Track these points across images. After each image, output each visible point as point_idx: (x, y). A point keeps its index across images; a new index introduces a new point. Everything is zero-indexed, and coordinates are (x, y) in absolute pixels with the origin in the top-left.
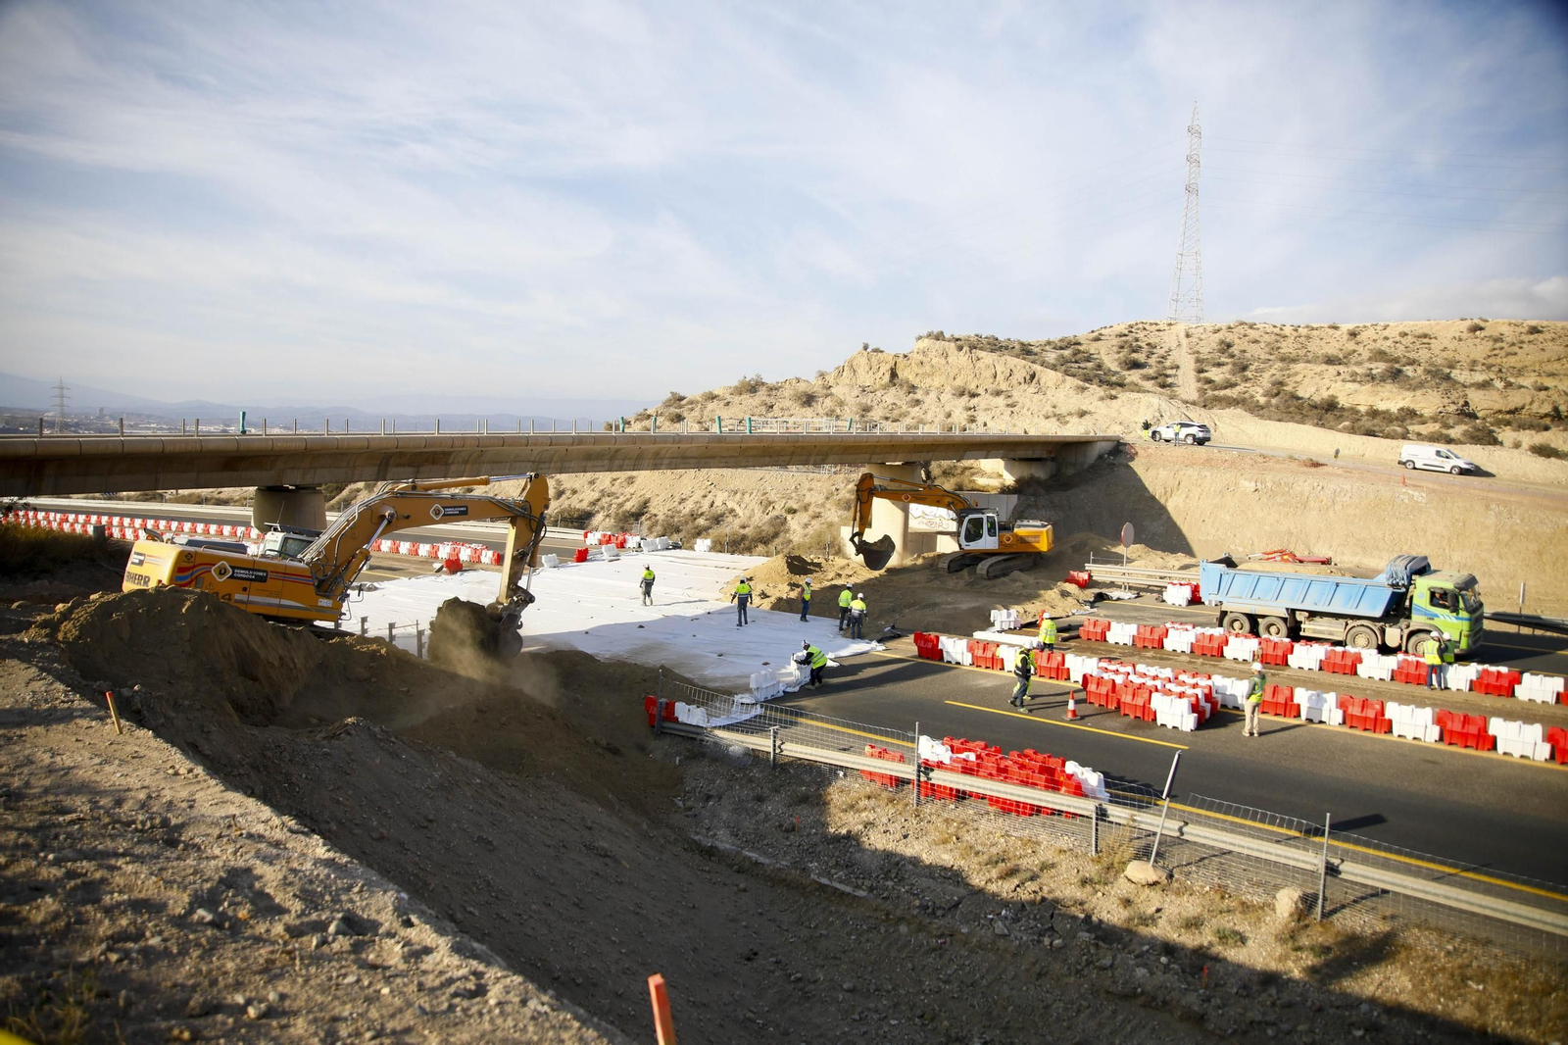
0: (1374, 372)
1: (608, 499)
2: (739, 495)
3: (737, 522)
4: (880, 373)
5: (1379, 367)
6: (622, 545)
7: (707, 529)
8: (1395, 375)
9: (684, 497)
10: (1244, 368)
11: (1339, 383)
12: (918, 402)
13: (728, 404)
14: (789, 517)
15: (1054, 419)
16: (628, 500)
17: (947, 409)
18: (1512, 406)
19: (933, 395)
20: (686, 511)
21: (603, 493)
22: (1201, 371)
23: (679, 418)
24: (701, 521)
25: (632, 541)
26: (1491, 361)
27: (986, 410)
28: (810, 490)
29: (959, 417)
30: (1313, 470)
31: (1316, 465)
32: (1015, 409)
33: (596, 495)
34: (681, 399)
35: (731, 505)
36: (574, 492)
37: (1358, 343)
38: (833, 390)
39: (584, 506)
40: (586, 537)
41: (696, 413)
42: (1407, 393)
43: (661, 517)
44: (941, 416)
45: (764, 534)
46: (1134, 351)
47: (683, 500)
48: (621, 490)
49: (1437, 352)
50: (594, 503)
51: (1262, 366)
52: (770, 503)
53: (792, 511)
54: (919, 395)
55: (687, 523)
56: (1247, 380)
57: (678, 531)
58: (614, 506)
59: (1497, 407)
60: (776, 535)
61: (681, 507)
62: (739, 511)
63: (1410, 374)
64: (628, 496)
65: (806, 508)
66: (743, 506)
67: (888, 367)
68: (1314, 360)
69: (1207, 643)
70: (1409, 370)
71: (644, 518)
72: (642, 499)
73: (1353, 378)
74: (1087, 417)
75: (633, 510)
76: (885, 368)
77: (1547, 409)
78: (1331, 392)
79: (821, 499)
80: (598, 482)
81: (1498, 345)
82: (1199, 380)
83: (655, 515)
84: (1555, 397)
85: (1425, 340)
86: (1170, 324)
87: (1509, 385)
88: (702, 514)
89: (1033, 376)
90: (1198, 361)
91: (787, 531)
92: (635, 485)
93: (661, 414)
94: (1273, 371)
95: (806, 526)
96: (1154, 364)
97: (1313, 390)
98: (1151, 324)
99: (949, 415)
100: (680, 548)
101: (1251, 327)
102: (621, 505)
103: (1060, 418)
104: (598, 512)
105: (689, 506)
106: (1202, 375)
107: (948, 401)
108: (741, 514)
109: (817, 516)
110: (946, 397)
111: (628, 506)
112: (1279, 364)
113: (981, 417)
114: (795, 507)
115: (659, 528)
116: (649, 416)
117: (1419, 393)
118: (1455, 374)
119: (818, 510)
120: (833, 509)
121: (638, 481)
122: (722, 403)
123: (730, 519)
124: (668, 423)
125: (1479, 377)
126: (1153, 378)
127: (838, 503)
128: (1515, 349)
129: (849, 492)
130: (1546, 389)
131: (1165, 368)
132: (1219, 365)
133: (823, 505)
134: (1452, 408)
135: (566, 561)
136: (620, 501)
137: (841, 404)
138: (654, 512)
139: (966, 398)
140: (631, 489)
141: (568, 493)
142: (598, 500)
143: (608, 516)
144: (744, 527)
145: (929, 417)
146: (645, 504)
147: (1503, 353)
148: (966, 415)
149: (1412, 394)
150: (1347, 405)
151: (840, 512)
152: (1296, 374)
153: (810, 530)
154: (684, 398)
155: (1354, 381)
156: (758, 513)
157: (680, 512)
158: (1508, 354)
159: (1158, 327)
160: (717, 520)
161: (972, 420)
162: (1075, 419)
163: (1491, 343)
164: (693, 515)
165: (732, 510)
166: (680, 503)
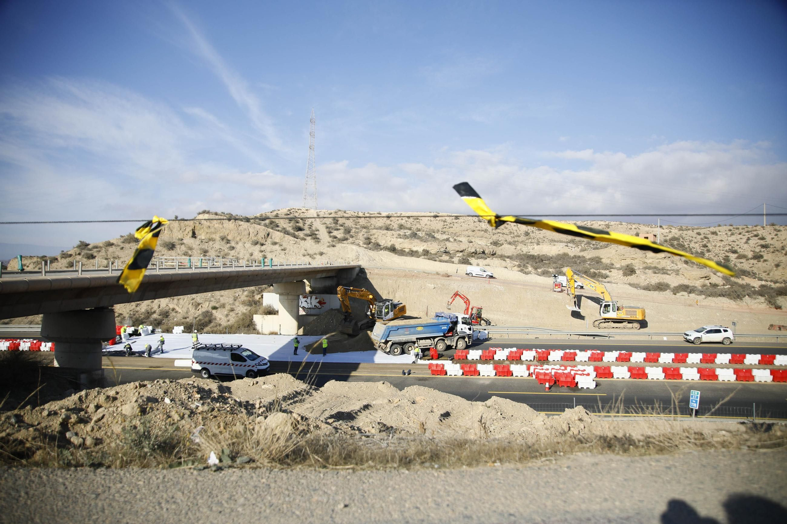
0: (407, 234)
4: (187, 232)
5: (408, 232)
8: (414, 235)
10: (349, 232)
11: (395, 239)
12: (233, 248)
13: (122, 248)
14: (214, 311)
15: (308, 257)
17: (250, 252)
18: (461, 250)
19: (240, 244)
20: (143, 310)
22: (330, 232)
23: (92, 257)
24: (155, 316)
26: (444, 230)
27: (271, 252)
28: (222, 296)
29: (258, 256)
30: (448, 278)
31: (449, 276)
32: (286, 251)
34: (87, 245)
35: (171, 306)
37: (391, 221)
38: (185, 241)
41: (103, 253)
42: (424, 243)
44: (247, 256)
45: (203, 321)
46: (297, 223)
49: (423, 226)
51: (357, 230)
52: (199, 304)
53: (215, 308)
54: (233, 244)
56: (352, 237)
59: (457, 249)
60: (210, 322)
61: (138, 309)
62: (177, 309)
63: (420, 235)
65: (223, 306)
67: (191, 228)
68: (380, 228)
69: (514, 355)
70: (420, 234)
73: (399, 236)
74: (324, 255)
76: (189, 229)
77: (473, 250)
78: (392, 243)
79: (231, 300)
81: (445, 223)
82: (330, 237)
83: (121, 314)
84: (475, 245)
85: (418, 221)
86: (307, 210)
87: (455, 240)
88: (155, 312)
89: (268, 235)
90: (327, 228)
91: (215, 319)
93: (79, 254)
94: (362, 233)
95: (227, 315)
96: (308, 229)
97: (384, 242)
98: (298, 210)
99: (251, 255)
101: (345, 212)
103: (311, 256)
106: (332, 234)
107: (250, 248)
108: (180, 310)
109: (232, 310)
110: (248, 245)
112: (364, 230)
113: (269, 256)
114: (217, 305)
116: (71, 255)
117: (429, 243)
118: (436, 235)
119: (232, 307)
120: (241, 306)
122: (119, 248)
124: (85, 260)
125: (445, 237)
126: (310, 236)
127: (244, 303)
128: (452, 225)
129: (247, 296)
130: (472, 242)
131: (314, 231)
132: (337, 230)
133: (234, 304)
134: (442, 250)
137: (191, 249)
138: (120, 312)
139: (258, 246)
144: (186, 318)
145: (241, 256)
147: (448, 227)
148: (261, 254)
149: (426, 244)
150: (399, 249)
151: (246, 308)
152: (374, 234)
153: (230, 317)
154: (88, 245)
155: (401, 238)
156: (192, 310)
158: (450, 227)
159: (302, 211)
161: (265, 257)
162: (318, 257)
163: (442, 223)
164: (148, 313)
165: (173, 309)
166: (137, 306)
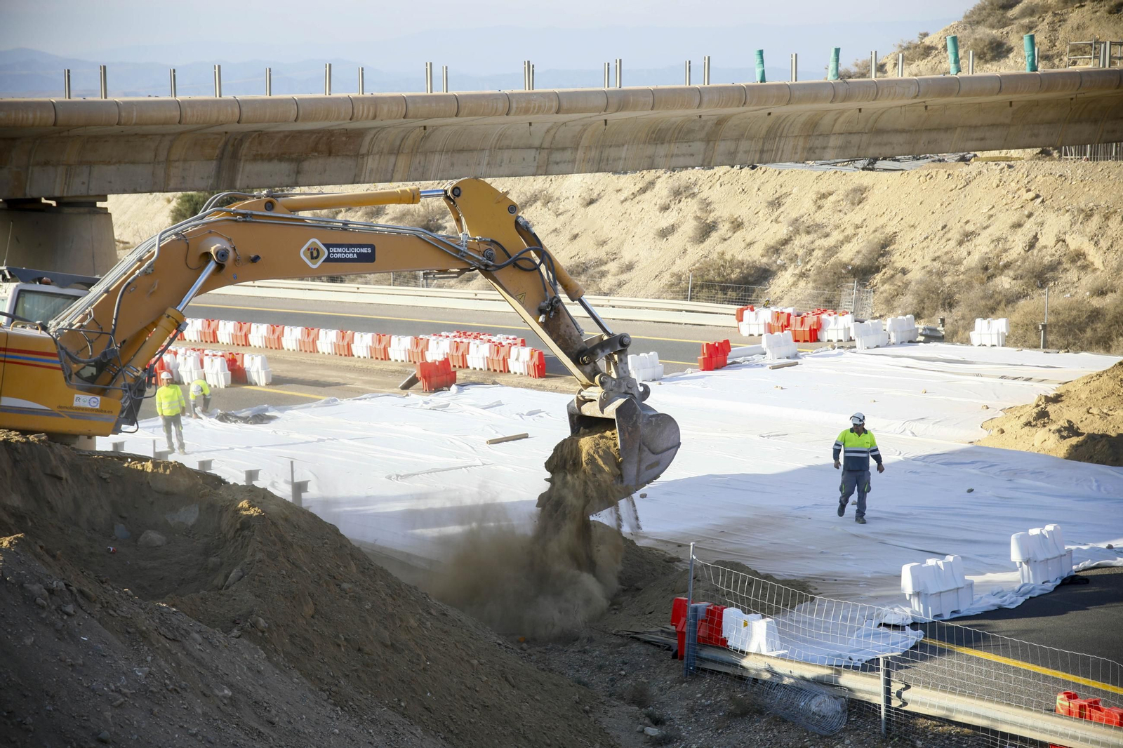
1: (805, 239)
2: (1096, 220)
3: (1088, 280)
6: (814, 336)
7: (1011, 300)
9: (970, 228)
16: (848, 239)
20: (973, 260)
21: (798, 227)
24: (1005, 282)
25: (836, 326)
33: (782, 231)
35: (1076, 242)
36: (737, 225)
39: (756, 255)
40: (740, 319)
43: (916, 275)
47: (967, 236)
48: (836, 218)
50: (775, 250)
55: (970, 285)
57: (949, 303)
58: (818, 253)
61: (963, 251)
62: (1095, 257)
64: (850, 231)
66: (1104, 244)
71: (878, 277)
72: (879, 237)
75: (857, 262)
80: (788, 201)
83: (904, 272)
88: (1007, 266)
92: (866, 206)
93: (958, 43)
100: (941, 339)
102: (832, 251)
104: (783, 267)
105: (981, 248)
108: (1098, 263)
111: (849, 254)
115: (908, 299)
121: (873, 198)
123: (1073, 275)
124: (970, 62)
135: (683, 369)
136: (831, 241)
138: (902, 263)
140: (856, 216)
141: (724, 229)
142: (786, 242)
143: (803, 275)
144: (1101, 292)
146: (884, 247)
157: (959, 263)
160: (1042, 277)
164: (986, 268)
165: (1078, 256)
166: (960, 243)
